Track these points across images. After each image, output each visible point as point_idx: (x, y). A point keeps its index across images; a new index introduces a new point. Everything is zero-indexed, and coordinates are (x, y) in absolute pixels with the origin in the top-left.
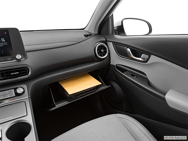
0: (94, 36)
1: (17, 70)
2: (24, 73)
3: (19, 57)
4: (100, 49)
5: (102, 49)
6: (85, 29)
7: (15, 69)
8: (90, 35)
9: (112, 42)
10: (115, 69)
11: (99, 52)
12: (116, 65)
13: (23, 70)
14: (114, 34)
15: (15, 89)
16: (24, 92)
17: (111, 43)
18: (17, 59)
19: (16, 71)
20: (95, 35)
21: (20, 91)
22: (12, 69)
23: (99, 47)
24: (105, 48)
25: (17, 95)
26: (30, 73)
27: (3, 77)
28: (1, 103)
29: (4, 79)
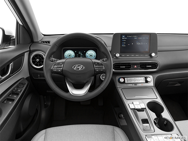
2: (154, 67)
3: (153, 55)
13: (154, 65)
15: (145, 77)
16: (151, 82)
18: (151, 56)
19: (150, 65)
21: (149, 79)
25: (147, 82)
26: (157, 68)
27: (140, 67)
28: (136, 85)
29: (140, 69)
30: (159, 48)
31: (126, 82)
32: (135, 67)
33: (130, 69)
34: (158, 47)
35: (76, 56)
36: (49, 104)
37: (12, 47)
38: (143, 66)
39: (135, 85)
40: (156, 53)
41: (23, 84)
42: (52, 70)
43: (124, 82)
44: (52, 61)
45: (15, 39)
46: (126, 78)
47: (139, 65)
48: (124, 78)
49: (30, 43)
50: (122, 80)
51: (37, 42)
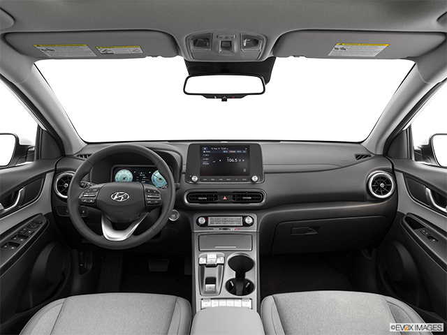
0: (373, 158)
1: (250, 194)
2: (257, 199)
3: (255, 178)
4: (378, 182)
5: (382, 182)
6: (362, 144)
7: (248, 192)
8: (366, 156)
9: (404, 173)
10: (402, 221)
11: (377, 187)
12: (408, 214)
13: (256, 196)
14: (413, 159)
15: (244, 217)
16: (252, 224)
17: (402, 174)
18: (252, 181)
19: (249, 196)
20: (377, 156)
21: (249, 220)
22: (245, 192)
23: (377, 178)
24: (388, 182)
25: (245, 225)
26: (264, 201)
27: (234, 199)
28: (227, 229)
29: (234, 203)
30: (265, 168)
31: (209, 224)
32: (225, 198)
33: (216, 203)
34: (264, 166)
35: (134, 180)
36: (90, 267)
37: (28, 164)
38: (238, 196)
39: (224, 229)
40: (261, 177)
41: (38, 223)
42: (80, 200)
43: (206, 225)
44: (82, 187)
45: (34, 151)
46: (209, 218)
47: (232, 196)
48: (206, 218)
49: (57, 158)
50: (202, 221)
51: (71, 157)
